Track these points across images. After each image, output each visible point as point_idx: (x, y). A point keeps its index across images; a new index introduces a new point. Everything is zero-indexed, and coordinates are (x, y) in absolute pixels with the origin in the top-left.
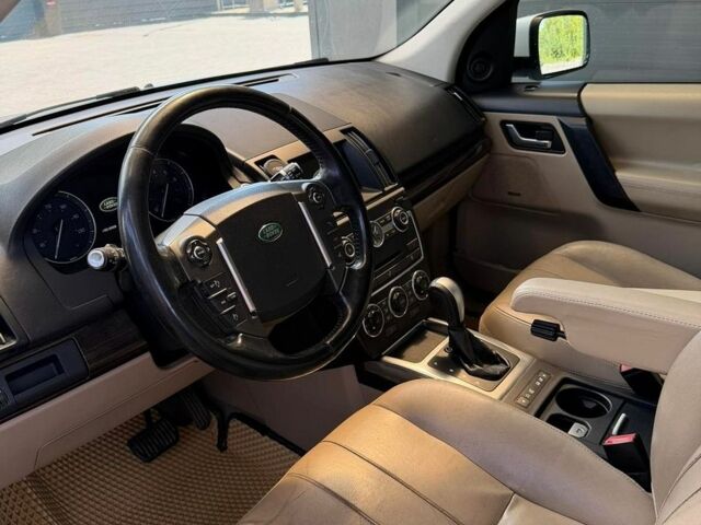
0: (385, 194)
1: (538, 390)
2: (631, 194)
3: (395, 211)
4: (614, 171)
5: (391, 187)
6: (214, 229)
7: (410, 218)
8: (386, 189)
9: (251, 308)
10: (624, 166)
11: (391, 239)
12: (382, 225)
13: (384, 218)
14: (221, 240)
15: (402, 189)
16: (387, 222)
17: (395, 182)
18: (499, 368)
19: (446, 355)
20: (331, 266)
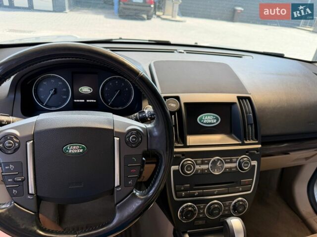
0: (243, 144)
3: (243, 158)
5: (252, 142)
7: (254, 166)
8: (246, 142)
9: (32, 190)
11: (229, 173)
12: (226, 163)
13: (231, 159)
15: (260, 146)
16: (231, 162)
17: (257, 140)
20: (118, 187)
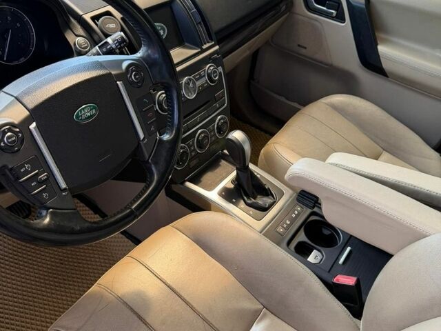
0: (203, 51)
1: (293, 221)
2: (386, 65)
3: (209, 67)
4: (377, 45)
5: (208, 45)
6: (28, 113)
7: (220, 73)
8: (204, 47)
9: (63, 185)
10: (385, 41)
11: (203, 92)
12: (197, 80)
13: (200, 74)
14: (34, 125)
15: (217, 47)
16: (201, 77)
17: (212, 40)
18: (268, 201)
19: (232, 186)
20: (144, 139)
